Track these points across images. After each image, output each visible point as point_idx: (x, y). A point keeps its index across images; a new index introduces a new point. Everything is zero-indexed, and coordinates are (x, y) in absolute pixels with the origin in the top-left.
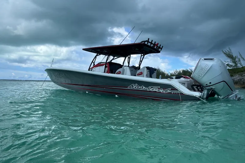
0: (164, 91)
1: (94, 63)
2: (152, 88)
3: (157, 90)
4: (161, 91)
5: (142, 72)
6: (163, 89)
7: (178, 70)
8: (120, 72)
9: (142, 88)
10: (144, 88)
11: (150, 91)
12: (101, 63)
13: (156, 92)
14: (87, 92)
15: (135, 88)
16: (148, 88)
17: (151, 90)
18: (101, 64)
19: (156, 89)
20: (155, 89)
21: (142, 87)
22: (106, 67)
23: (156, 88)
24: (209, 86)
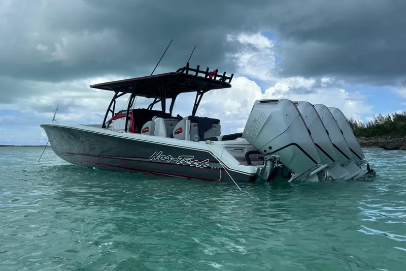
0: (199, 164)
1: (113, 112)
2: (183, 158)
3: (190, 163)
4: (196, 164)
5: (181, 128)
6: (200, 161)
7: (385, 116)
8: (147, 128)
9: (169, 160)
10: (172, 158)
11: (180, 165)
12: (123, 111)
13: (188, 165)
14: (94, 168)
15: (160, 159)
16: (178, 159)
17: (182, 162)
18: (123, 113)
19: (189, 161)
20: (187, 161)
21: (170, 158)
22: (128, 119)
23: (189, 159)
24: (270, 154)
